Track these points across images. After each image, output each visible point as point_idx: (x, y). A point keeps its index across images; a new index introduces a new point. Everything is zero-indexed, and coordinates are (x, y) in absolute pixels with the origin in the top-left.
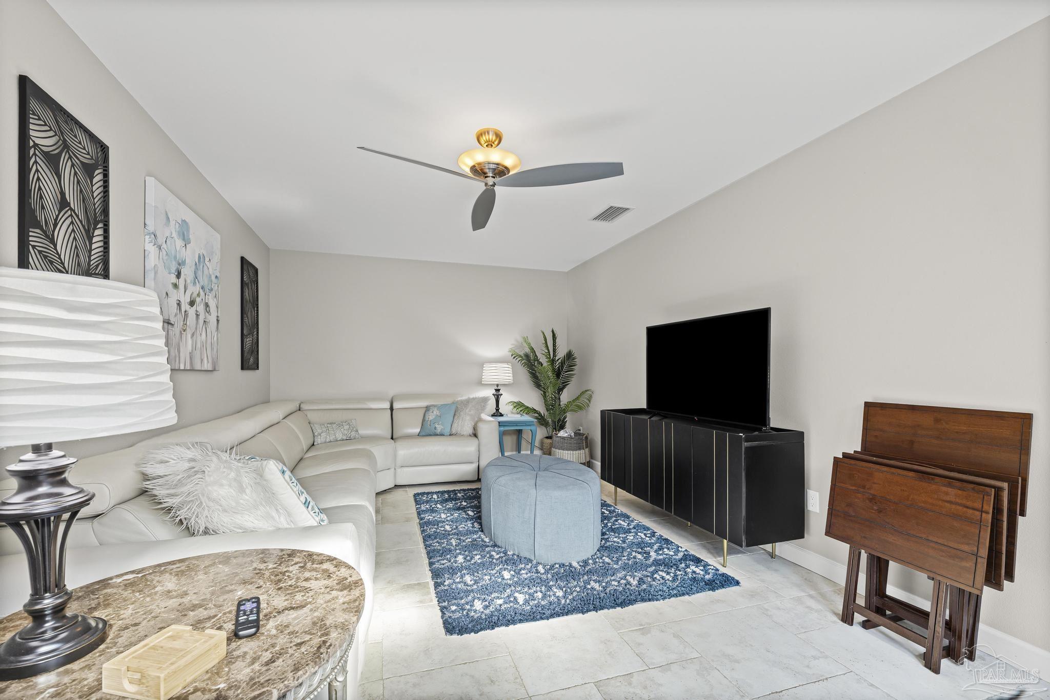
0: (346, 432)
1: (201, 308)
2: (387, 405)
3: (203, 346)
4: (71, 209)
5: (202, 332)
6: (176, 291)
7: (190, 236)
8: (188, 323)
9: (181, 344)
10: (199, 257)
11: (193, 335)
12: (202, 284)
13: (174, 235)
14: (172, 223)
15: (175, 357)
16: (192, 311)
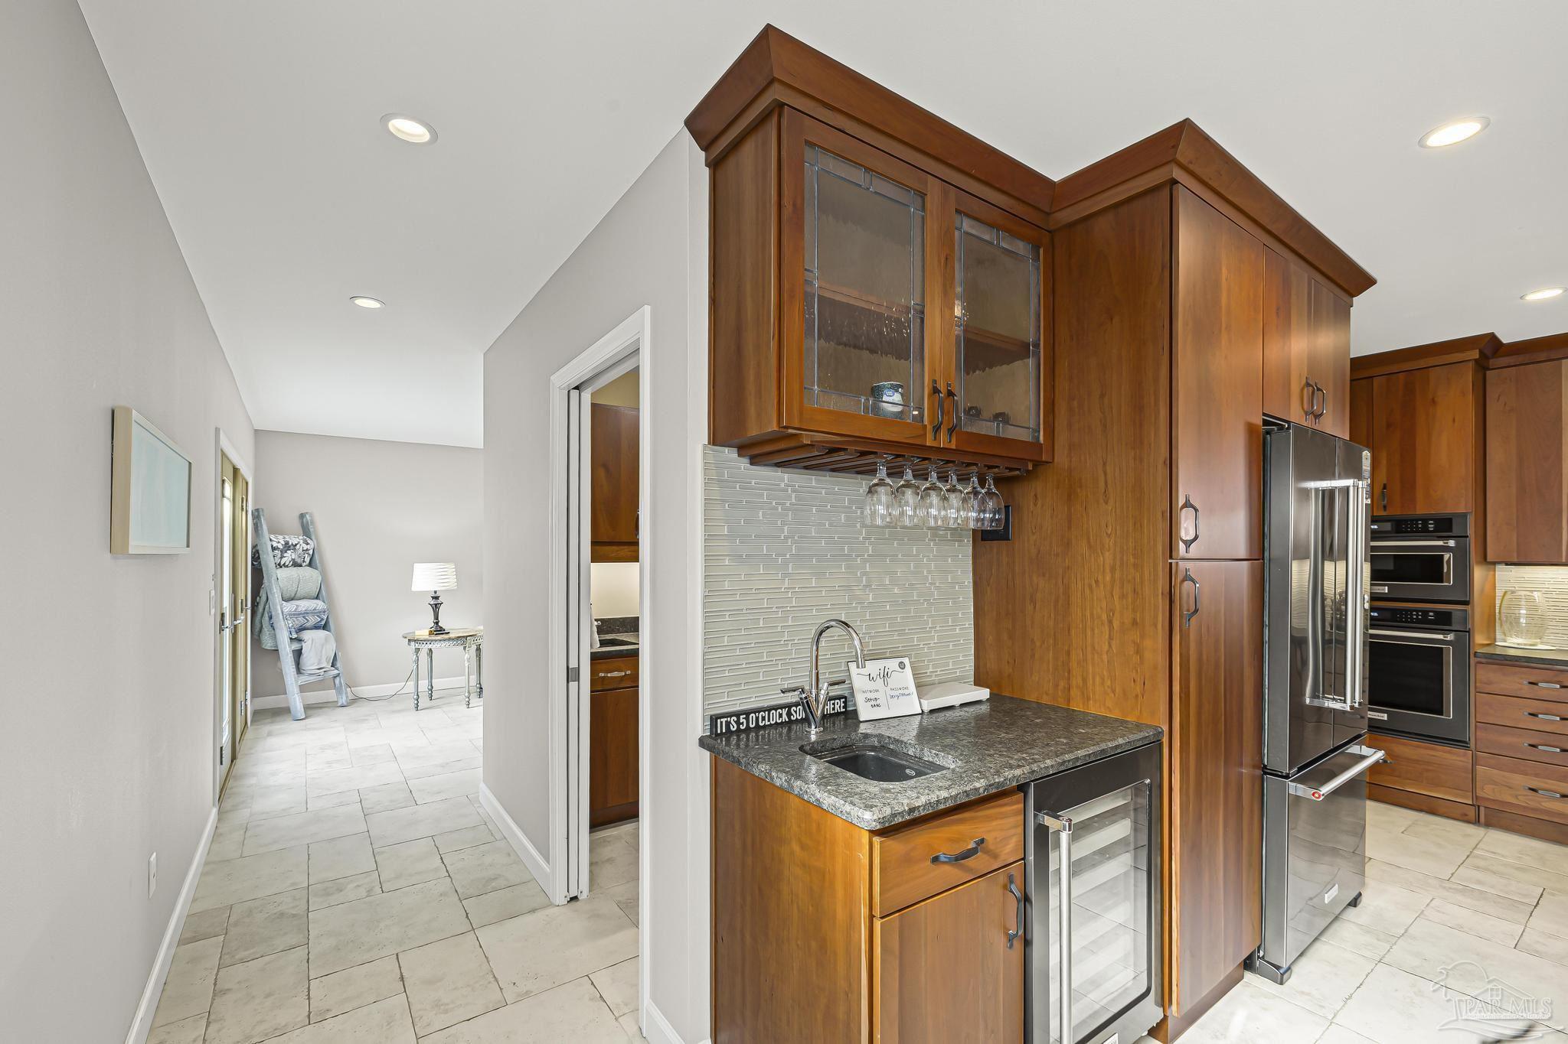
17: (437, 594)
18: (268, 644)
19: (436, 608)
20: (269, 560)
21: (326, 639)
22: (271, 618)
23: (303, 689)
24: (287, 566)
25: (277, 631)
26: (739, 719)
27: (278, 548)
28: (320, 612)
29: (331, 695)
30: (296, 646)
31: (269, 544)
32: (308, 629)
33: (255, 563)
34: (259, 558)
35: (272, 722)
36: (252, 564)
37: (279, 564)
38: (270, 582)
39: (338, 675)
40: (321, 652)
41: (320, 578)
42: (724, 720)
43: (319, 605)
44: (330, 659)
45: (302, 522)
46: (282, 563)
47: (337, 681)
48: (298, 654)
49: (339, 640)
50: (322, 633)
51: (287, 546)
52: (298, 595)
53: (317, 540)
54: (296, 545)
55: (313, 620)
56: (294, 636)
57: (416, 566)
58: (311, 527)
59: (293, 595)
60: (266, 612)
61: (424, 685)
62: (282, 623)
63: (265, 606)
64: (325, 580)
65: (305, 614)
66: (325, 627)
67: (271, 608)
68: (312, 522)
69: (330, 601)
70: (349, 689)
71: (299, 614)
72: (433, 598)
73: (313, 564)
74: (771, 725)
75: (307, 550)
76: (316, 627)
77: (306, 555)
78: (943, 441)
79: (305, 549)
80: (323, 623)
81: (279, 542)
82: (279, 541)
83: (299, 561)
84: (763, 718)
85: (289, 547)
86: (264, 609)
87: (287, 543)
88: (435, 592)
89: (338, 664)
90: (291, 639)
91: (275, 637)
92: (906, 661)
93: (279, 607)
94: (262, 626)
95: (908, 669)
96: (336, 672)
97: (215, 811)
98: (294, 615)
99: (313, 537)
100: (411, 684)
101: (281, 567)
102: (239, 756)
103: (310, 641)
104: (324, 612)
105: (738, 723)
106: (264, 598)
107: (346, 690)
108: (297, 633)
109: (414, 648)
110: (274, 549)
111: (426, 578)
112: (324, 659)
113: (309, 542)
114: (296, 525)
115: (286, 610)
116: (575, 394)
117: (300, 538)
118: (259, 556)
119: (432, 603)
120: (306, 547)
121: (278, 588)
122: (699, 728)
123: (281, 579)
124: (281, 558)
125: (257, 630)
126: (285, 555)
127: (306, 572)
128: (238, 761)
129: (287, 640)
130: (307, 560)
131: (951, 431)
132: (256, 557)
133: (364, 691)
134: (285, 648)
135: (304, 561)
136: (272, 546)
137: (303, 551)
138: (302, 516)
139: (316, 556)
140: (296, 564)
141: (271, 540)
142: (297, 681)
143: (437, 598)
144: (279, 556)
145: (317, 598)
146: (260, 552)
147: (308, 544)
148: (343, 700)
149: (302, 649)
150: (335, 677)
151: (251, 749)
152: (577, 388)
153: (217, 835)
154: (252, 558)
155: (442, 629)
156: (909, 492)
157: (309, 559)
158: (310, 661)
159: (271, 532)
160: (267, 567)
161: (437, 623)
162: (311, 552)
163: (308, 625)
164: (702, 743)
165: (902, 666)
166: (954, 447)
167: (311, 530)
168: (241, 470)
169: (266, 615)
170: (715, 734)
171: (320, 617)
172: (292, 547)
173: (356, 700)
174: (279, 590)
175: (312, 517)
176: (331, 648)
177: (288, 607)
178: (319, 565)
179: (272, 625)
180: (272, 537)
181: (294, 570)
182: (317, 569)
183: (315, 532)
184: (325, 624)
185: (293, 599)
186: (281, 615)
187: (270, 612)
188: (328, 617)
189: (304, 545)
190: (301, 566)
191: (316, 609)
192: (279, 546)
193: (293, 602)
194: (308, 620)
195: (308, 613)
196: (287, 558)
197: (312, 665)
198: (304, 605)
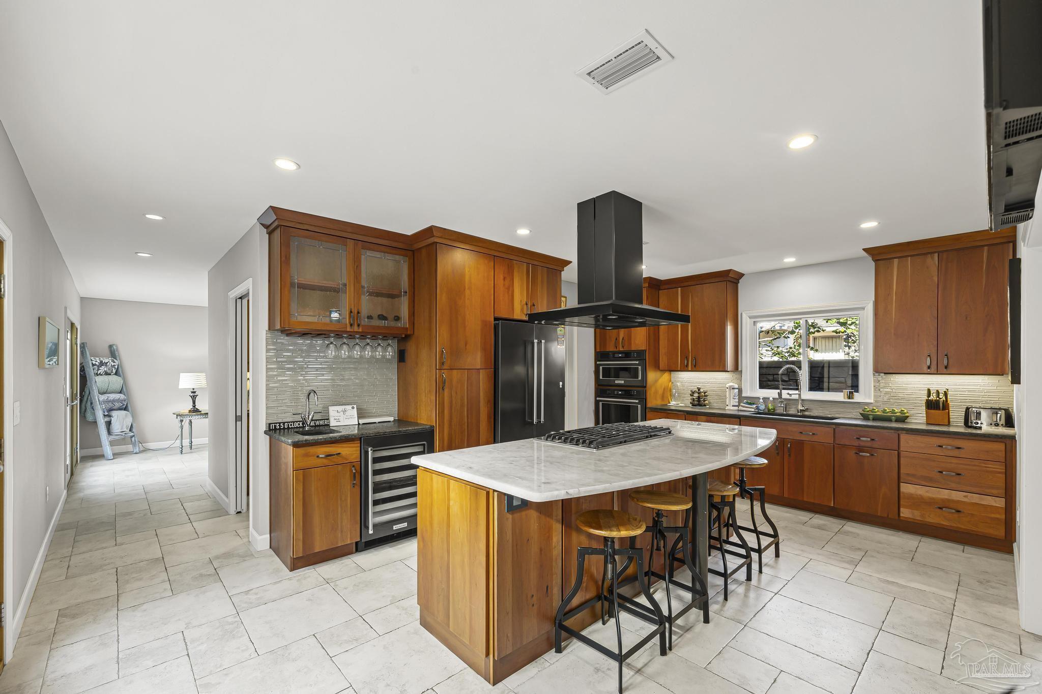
17: (195, 390)
18: (90, 418)
19: (194, 398)
20: (91, 371)
21: (126, 416)
22: (91, 403)
23: (112, 444)
24: (102, 375)
25: (96, 411)
26: (280, 425)
27: (96, 365)
28: (122, 401)
29: (130, 448)
30: (107, 419)
31: (90, 362)
32: (115, 410)
33: (82, 373)
34: (84, 370)
35: (93, 461)
36: (80, 374)
37: (97, 374)
38: (91, 383)
39: (134, 436)
40: (123, 422)
41: (122, 382)
42: (273, 425)
43: (122, 396)
44: (129, 426)
45: (111, 350)
46: (99, 373)
47: (133, 439)
48: (109, 424)
49: (134, 416)
50: (123, 412)
51: (102, 364)
52: (109, 391)
53: (120, 360)
54: (107, 363)
55: (117, 405)
56: (106, 414)
57: (181, 374)
59: (105, 391)
60: (89, 401)
61: (186, 442)
62: (99, 407)
63: (88, 396)
64: (125, 382)
65: (113, 401)
66: (126, 409)
67: (92, 398)
68: (117, 350)
69: (128, 395)
70: (140, 445)
71: (109, 402)
72: (192, 392)
73: (118, 374)
74: (295, 428)
75: (114, 365)
76: (120, 409)
77: (114, 369)
78: (356, 329)
80: (124, 406)
81: (96, 361)
82: (97, 361)
83: (109, 372)
84: (291, 425)
86: (88, 399)
87: (101, 362)
88: (193, 389)
89: (134, 430)
90: (104, 415)
91: (95, 415)
92: (355, 406)
93: (97, 398)
95: (355, 409)
96: (132, 434)
97: (65, 492)
98: (106, 402)
99: (118, 359)
100: (178, 442)
102: (75, 473)
103: (116, 416)
104: (125, 400)
105: (280, 426)
106: (87, 393)
107: (138, 444)
108: (108, 412)
109: (179, 419)
110: (93, 365)
111: (187, 381)
112: (125, 426)
114: (107, 351)
116: (239, 301)
117: (110, 359)
118: (84, 369)
119: (191, 395)
120: (113, 364)
121: (96, 387)
122: (263, 427)
123: (99, 382)
124: (98, 370)
125: (83, 410)
126: (100, 368)
127: (113, 378)
128: (74, 476)
129: (102, 416)
130: (114, 371)
131: (359, 325)
132: (83, 369)
133: (151, 445)
134: (101, 420)
135: (112, 372)
136: (92, 363)
137: (112, 366)
138: (111, 346)
139: (120, 369)
140: (107, 374)
141: (91, 360)
142: (108, 439)
143: (195, 392)
144: (97, 369)
145: (120, 392)
146: (85, 367)
147: (114, 362)
148: (137, 450)
149: (111, 421)
150: (132, 437)
151: (81, 472)
152: (240, 298)
153: (66, 502)
154: (80, 370)
155: (197, 409)
156: (345, 346)
158: (116, 427)
159: (91, 355)
160: (89, 375)
161: (194, 406)
162: (116, 367)
163: (114, 408)
164: (266, 432)
165: (353, 408)
166: (361, 331)
167: (117, 354)
168: (76, 324)
169: (89, 403)
170: (270, 430)
171: (122, 403)
172: (105, 364)
173: (146, 450)
174: (96, 389)
175: (117, 346)
176: (129, 421)
177: (102, 398)
178: (121, 374)
179: (93, 408)
180: (92, 358)
181: (106, 377)
182: (120, 376)
183: (119, 355)
184: (126, 407)
185: (105, 393)
186: (98, 402)
187: (91, 400)
188: (127, 403)
189: (112, 363)
190: (110, 375)
191: (119, 399)
192: (97, 363)
193: (105, 395)
194: (115, 405)
195: (114, 401)
196: (101, 371)
197: (117, 430)
198: (112, 396)
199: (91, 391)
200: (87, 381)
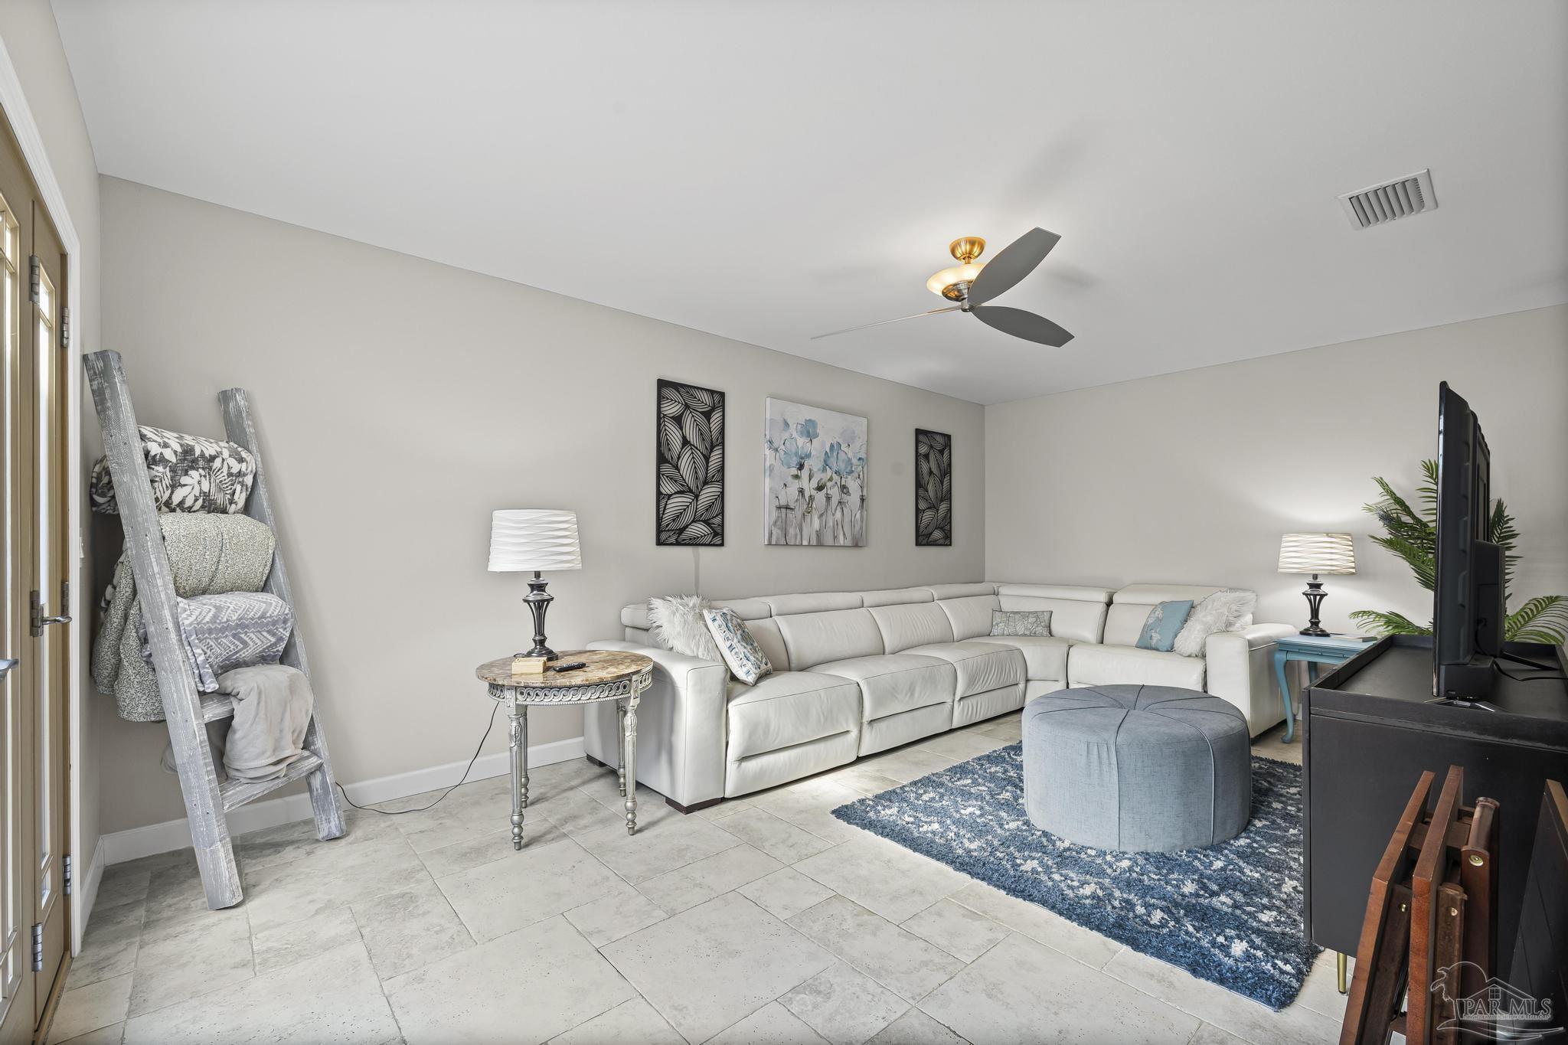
0: (1029, 626)
1: (835, 492)
2: (1103, 597)
3: (837, 524)
4: (691, 445)
5: (835, 511)
6: (797, 481)
7: (818, 431)
8: (814, 506)
9: (804, 524)
10: (832, 446)
11: (821, 516)
12: (835, 468)
13: (795, 435)
14: (792, 427)
15: (796, 535)
16: (820, 497)
18: (135, 706)
19: (540, 608)
20: (137, 494)
21: (293, 688)
22: (144, 640)
24: (190, 510)
25: (162, 676)
27: (163, 461)
28: (274, 623)
30: (215, 711)
31: (138, 447)
32: (245, 666)
33: (98, 497)
37: (168, 504)
38: (141, 548)
39: (319, 767)
40: (278, 718)
41: (272, 543)
43: (270, 604)
44: (301, 732)
45: (226, 412)
46: (176, 500)
47: (317, 781)
48: (221, 731)
49: (317, 684)
50: (279, 674)
51: (189, 460)
52: (219, 581)
53: (261, 451)
54: (213, 458)
55: (256, 643)
56: (211, 686)
57: (498, 516)
58: (247, 423)
59: (205, 581)
60: (130, 626)
62: (179, 655)
63: (128, 609)
64: (284, 547)
65: (237, 629)
66: (285, 657)
67: (147, 615)
68: (251, 414)
69: (295, 596)
71: (223, 630)
72: (533, 587)
73: (254, 509)
75: (240, 474)
76: (264, 659)
77: (238, 487)
79: (235, 471)
80: (281, 647)
81: (166, 446)
82: (168, 445)
83: (220, 499)
85: (195, 461)
86: (126, 618)
87: (188, 451)
88: (538, 575)
89: (320, 743)
90: (202, 694)
91: (158, 691)
93: (167, 613)
94: (120, 660)
96: (314, 761)
98: (210, 631)
99: (254, 449)
101: (173, 510)
103: (253, 698)
104: (285, 622)
106: (125, 589)
108: (217, 675)
109: (512, 704)
110: (151, 460)
111: (518, 543)
112: (288, 738)
113: (244, 454)
114: (210, 414)
115: (187, 621)
117: (223, 445)
118: (110, 482)
119: (529, 599)
120: (236, 467)
121: (165, 562)
124: (173, 487)
125: (104, 669)
126: (184, 480)
127: (235, 524)
129: (190, 699)
130: (241, 498)
133: (376, 792)
134: (185, 718)
135: (231, 501)
136: (147, 454)
137: (230, 475)
138: (225, 397)
139: (262, 491)
140: (210, 506)
141: (143, 437)
142: (218, 801)
144: (167, 481)
145: (265, 588)
146: (109, 465)
147: (241, 460)
148: (331, 824)
149: (232, 717)
150: (312, 774)
157: (244, 496)
158: (253, 745)
159: (140, 421)
160: (132, 505)
161: (542, 642)
162: (249, 480)
163: (246, 654)
167: (250, 430)
169: (132, 634)
171: (274, 635)
172: (201, 463)
173: (358, 819)
174: (166, 568)
175: (247, 398)
176: (303, 708)
177: (196, 612)
178: (268, 511)
179: (148, 661)
180: (147, 431)
181: (209, 522)
182: (262, 520)
183: (258, 436)
184: (286, 650)
185: (204, 592)
186: (173, 636)
187: (141, 625)
188: (292, 634)
189: (232, 462)
190: (224, 511)
191: (263, 616)
192: (169, 455)
193: (206, 599)
194: (245, 644)
195: (244, 626)
196: (187, 489)
197: (258, 757)
198: (237, 605)
199: (142, 586)
200: (123, 537)
